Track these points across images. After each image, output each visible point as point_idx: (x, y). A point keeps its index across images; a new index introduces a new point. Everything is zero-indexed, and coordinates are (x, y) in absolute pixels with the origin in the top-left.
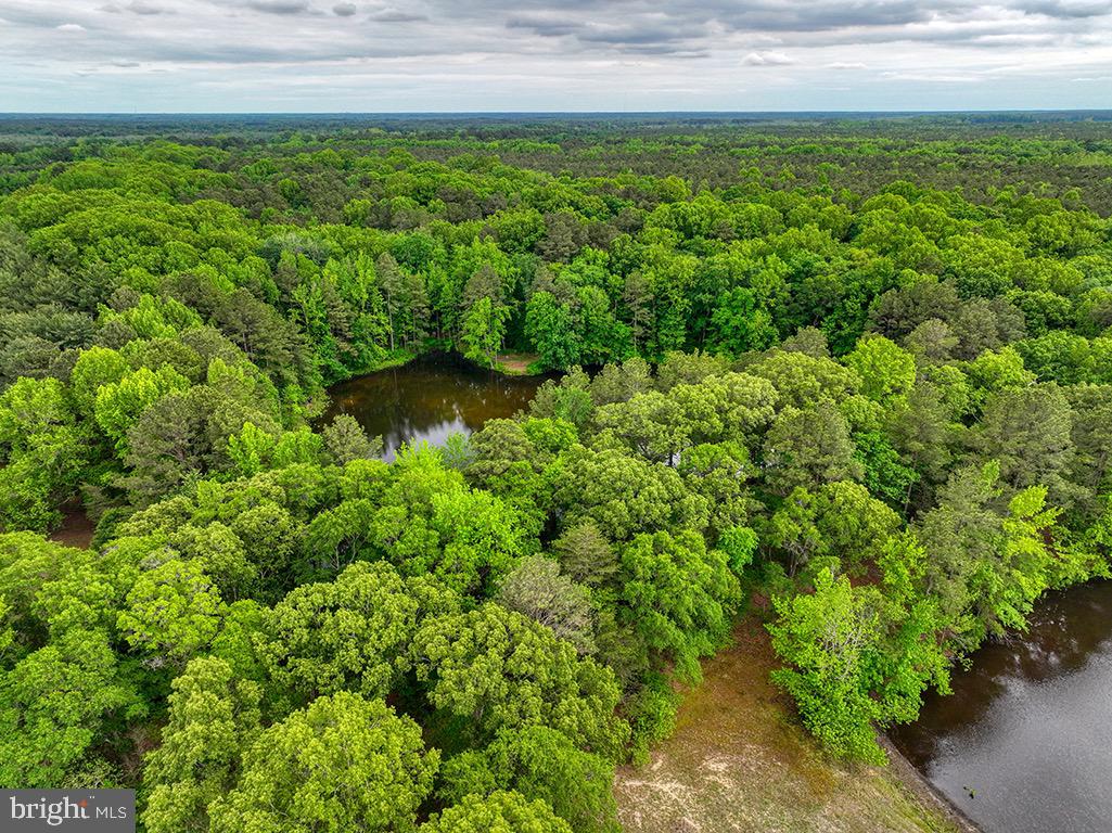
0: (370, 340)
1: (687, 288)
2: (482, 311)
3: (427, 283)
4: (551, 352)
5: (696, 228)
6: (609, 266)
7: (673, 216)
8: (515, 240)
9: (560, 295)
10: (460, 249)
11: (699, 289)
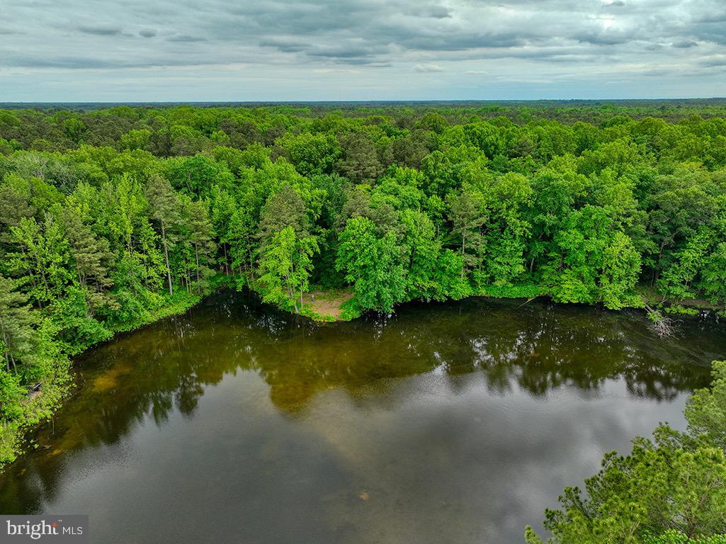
0: (138, 286)
1: (523, 208)
2: (284, 244)
3: (211, 212)
4: (374, 293)
5: (493, 148)
6: (424, 187)
7: (469, 137)
8: (309, 162)
9: (380, 220)
10: (249, 172)
11: (539, 209)
